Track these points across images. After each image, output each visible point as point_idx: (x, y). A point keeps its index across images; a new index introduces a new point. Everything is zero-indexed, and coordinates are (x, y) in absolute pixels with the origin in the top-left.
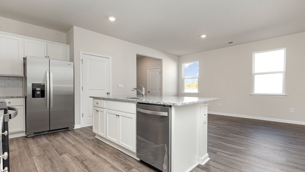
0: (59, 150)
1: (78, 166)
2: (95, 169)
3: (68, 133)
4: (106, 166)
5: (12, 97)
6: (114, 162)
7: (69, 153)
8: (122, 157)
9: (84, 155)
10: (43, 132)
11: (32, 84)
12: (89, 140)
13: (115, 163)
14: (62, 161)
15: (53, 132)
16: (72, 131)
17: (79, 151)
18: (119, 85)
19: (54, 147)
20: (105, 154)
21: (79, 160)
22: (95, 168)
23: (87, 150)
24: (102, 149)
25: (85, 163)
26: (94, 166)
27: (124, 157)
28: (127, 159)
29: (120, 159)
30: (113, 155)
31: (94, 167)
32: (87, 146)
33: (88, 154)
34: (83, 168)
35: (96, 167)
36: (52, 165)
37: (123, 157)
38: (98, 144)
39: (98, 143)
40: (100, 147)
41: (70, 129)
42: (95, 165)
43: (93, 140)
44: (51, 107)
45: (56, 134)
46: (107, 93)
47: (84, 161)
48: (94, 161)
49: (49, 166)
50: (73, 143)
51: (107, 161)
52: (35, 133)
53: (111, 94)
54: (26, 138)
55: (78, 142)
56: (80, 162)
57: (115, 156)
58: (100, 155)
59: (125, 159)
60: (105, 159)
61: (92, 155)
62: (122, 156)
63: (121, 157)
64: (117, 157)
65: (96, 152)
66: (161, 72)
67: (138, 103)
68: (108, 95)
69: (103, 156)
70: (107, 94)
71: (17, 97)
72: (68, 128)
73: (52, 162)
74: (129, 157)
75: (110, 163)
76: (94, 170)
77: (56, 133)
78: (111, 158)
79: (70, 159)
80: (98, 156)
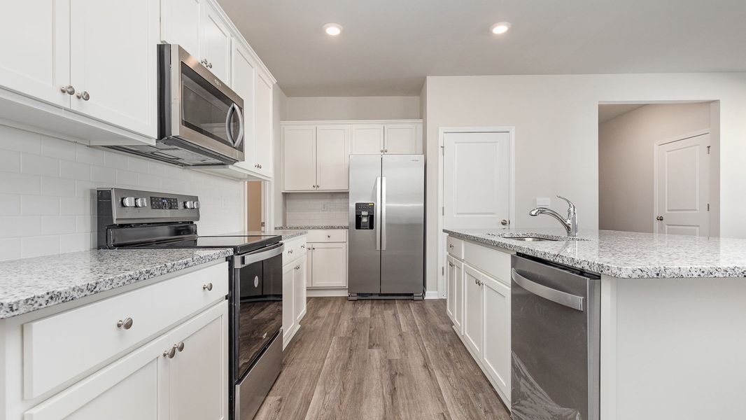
0: (374, 337)
1: (382, 383)
2: (406, 405)
3: (409, 306)
4: (432, 409)
5: (332, 228)
6: (457, 405)
7: (385, 347)
8: (482, 400)
9: (406, 363)
10: (372, 294)
11: (357, 204)
12: (436, 330)
13: (456, 409)
14: (365, 362)
15: (386, 298)
16: (418, 302)
17: (404, 349)
18: (538, 199)
19: (371, 327)
20: (447, 377)
21: (391, 370)
22: (406, 401)
23: (419, 353)
24: (450, 361)
25: (398, 380)
26: (408, 394)
27: (488, 404)
28: (492, 412)
29: (476, 403)
30: (464, 387)
31: (407, 398)
32: (423, 344)
33: (415, 361)
34: (386, 392)
35: (411, 401)
36: (347, 364)
37: (486, 400)
38: (449, 345)
39: (451, 345)
40: (448, 355)
41: (415, 298)
42: (411, 394)
43: (443, 333)
44: (384, 248)
45: (389, 304)
46: (501, 220)
47: (397, 376)
48: (415, 385)
49: (342, 363)
50: (404, 329)
51: (439, 396)
52: (358, 294)
53: (512, 225)
54: (347, 301)
55: (414, 331)
56: (391, 375)
57: (468, 389)
58: (437, 374)
59: (487, 409)
60: (440, 390)
61: (420, 369)
62: (484, 396)
63: (478, 399)
64: (470, 394)
65: (433, 365)
66: (713, 149)
67: (518, 254)
68: (504, 227)
69: (440, 380)
70: (503, 224)
71: (338, 228)
72: (412, 294)
73: (350, 357)
74: (502, 406)
75: (444, 404)
76: (404, 405)
77: (390, 302)
78: (455, 392)
79: (379, 363)
80: (431, 375)
